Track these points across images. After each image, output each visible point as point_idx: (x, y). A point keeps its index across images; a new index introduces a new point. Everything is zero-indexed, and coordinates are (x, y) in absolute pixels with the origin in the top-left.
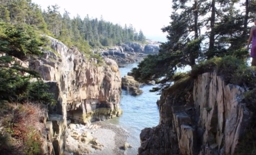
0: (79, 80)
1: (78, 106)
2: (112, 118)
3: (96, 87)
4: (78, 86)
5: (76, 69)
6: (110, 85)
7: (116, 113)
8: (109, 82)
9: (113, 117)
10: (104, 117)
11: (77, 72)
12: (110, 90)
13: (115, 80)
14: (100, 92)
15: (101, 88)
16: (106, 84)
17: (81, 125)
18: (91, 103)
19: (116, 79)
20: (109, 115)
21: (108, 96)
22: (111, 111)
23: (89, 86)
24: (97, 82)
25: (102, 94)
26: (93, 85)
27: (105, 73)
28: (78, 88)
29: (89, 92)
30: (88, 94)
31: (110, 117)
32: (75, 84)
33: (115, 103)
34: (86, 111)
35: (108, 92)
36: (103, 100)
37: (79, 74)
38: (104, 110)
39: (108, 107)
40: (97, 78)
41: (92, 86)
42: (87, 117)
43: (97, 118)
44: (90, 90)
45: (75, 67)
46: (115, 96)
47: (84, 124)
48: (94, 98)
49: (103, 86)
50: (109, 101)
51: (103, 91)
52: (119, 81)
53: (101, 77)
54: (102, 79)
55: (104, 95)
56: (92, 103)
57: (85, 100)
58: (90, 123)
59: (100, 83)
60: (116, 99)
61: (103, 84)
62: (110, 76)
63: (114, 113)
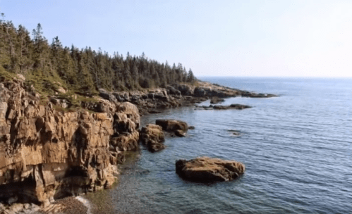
0: (17, 134)
1: (26, 174)
2: (94, 190)
3: (61, 144)
4: (16, 145)
5: (10, 117)
6: (87, 141)
7: (103, 183)
8: (85, 136)
9: (96, 188)
10: (80, 189)
11: (13, 121)
12: (86, 148)
13: (99, 133)
14: (69, 152)
15: (70, 145)
16: (80, 139)
17: (33, 205)
18: (52, 170)
19: (103, 131)
20: (89, 186)
21: (83, 158)
22: (91, 180)
23: (48, 144)
24: (63, 138)
25: (73, 155)
26: (55, 141)
27: (79, 123)
28: (15, 148)
29: (47, 153)
30: (45, 156)
31: (92, 190)
32: (8, 142)
33: (99, 168)
34: (44, 183)
35: (83, 152)
36: (74, 164)
37: (16, 125)
38: (79, 180)
39: (84, 174)
40: (62, 131)
41: (52, 144)
42: (45, 191)
43: (69, 191)
44: (49, 149)
45: (8, 113)
46: (99, 157)
47: (39, 203)
48: (57, 161)
49: (73, 143)
50: (86, 165)
51: (74, 150)
52: (108, 134)
53: (70, 130)
54: (73, 131)
55: (75, 156)
56: (55, 170)
57: (40, 166)
58: (53, 201)
59: (69, 138)
60: (100, 161)
61: (76, 140)
62: (87, 127)
63: (98, 183)
